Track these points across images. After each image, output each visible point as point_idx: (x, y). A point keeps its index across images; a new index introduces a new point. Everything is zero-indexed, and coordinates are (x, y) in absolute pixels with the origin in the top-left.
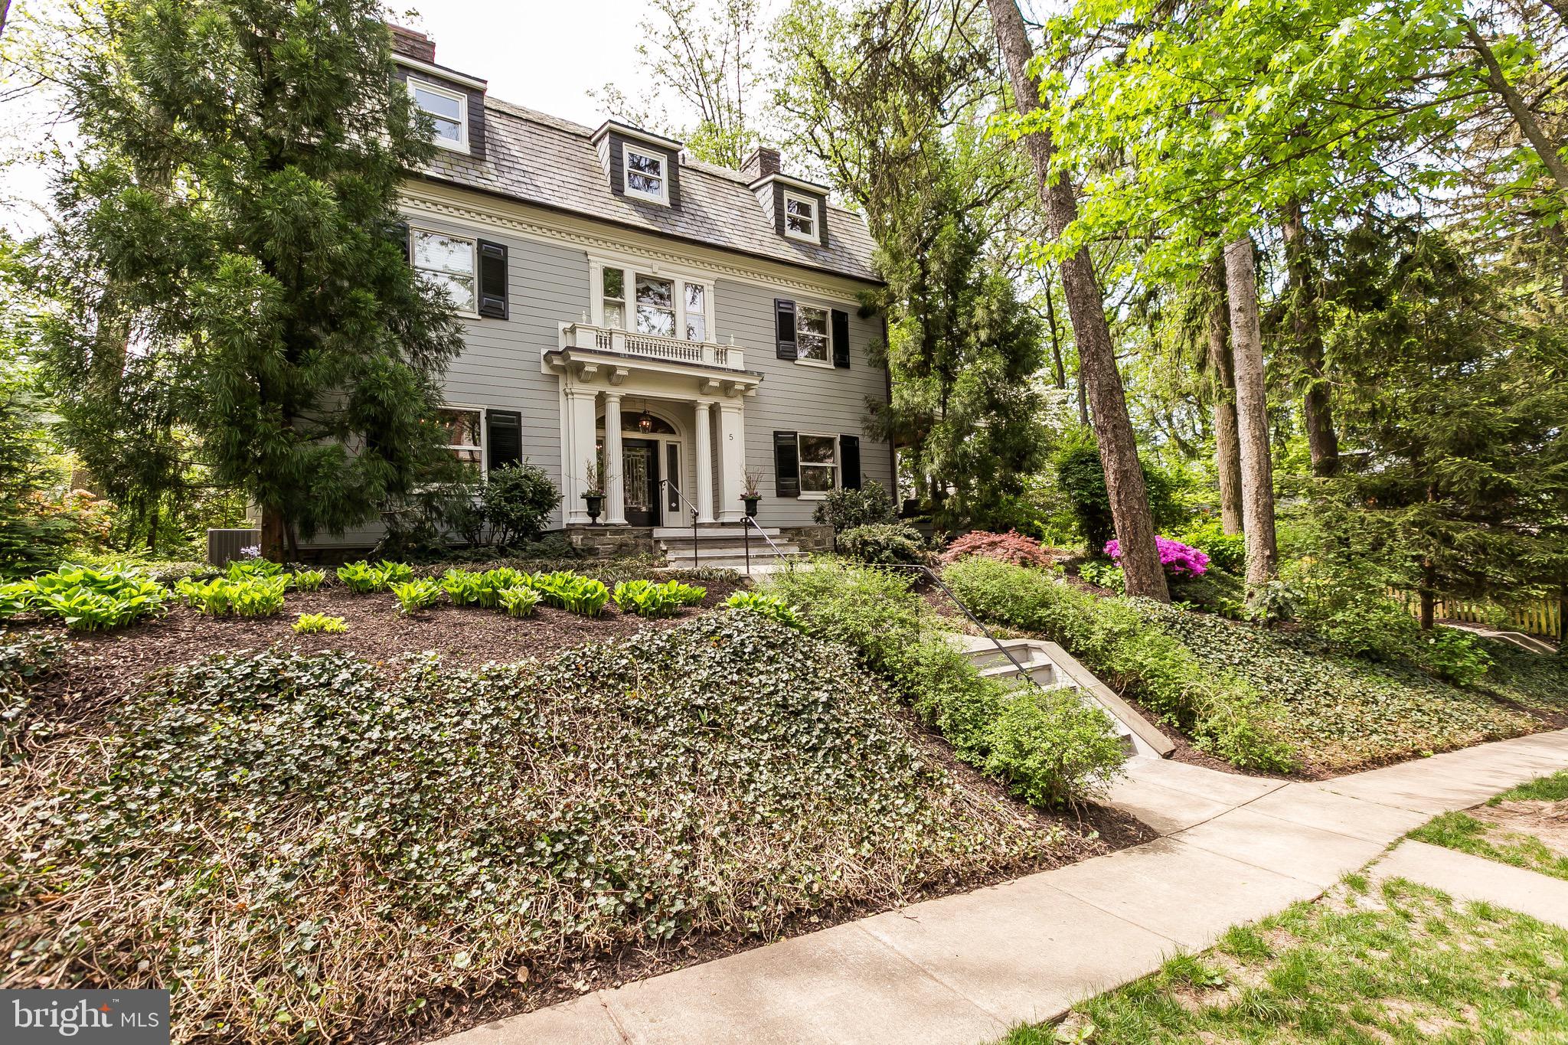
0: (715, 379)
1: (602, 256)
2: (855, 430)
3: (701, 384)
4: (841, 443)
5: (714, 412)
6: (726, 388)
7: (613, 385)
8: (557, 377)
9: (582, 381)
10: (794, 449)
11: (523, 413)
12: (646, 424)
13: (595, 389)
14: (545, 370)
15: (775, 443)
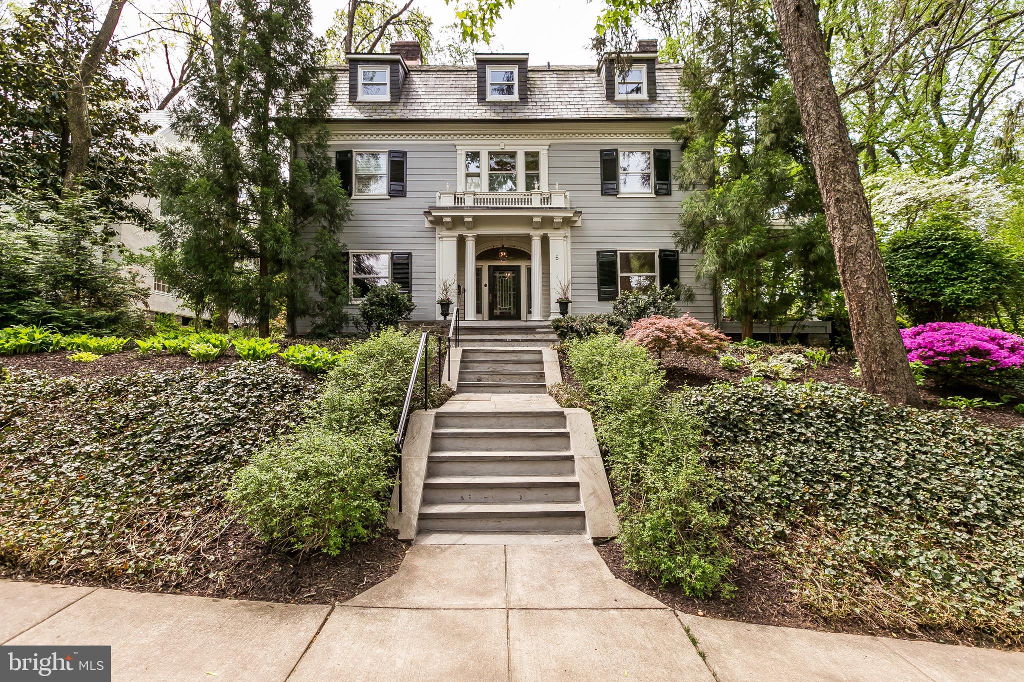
0: (537, 216)
1: (465, 145)
2: (670, 244)
3: (528, 221)
4: (660, 256)
5: (545, 241)
6: (547, 222)
7: (468, 229)
8: (435, 228)
9: (448, 229)
10: (614, 263)
11: (414, 253)
12: (503, 254)
13: (456, 233)
14: (427, 224)
15: (598, 260)
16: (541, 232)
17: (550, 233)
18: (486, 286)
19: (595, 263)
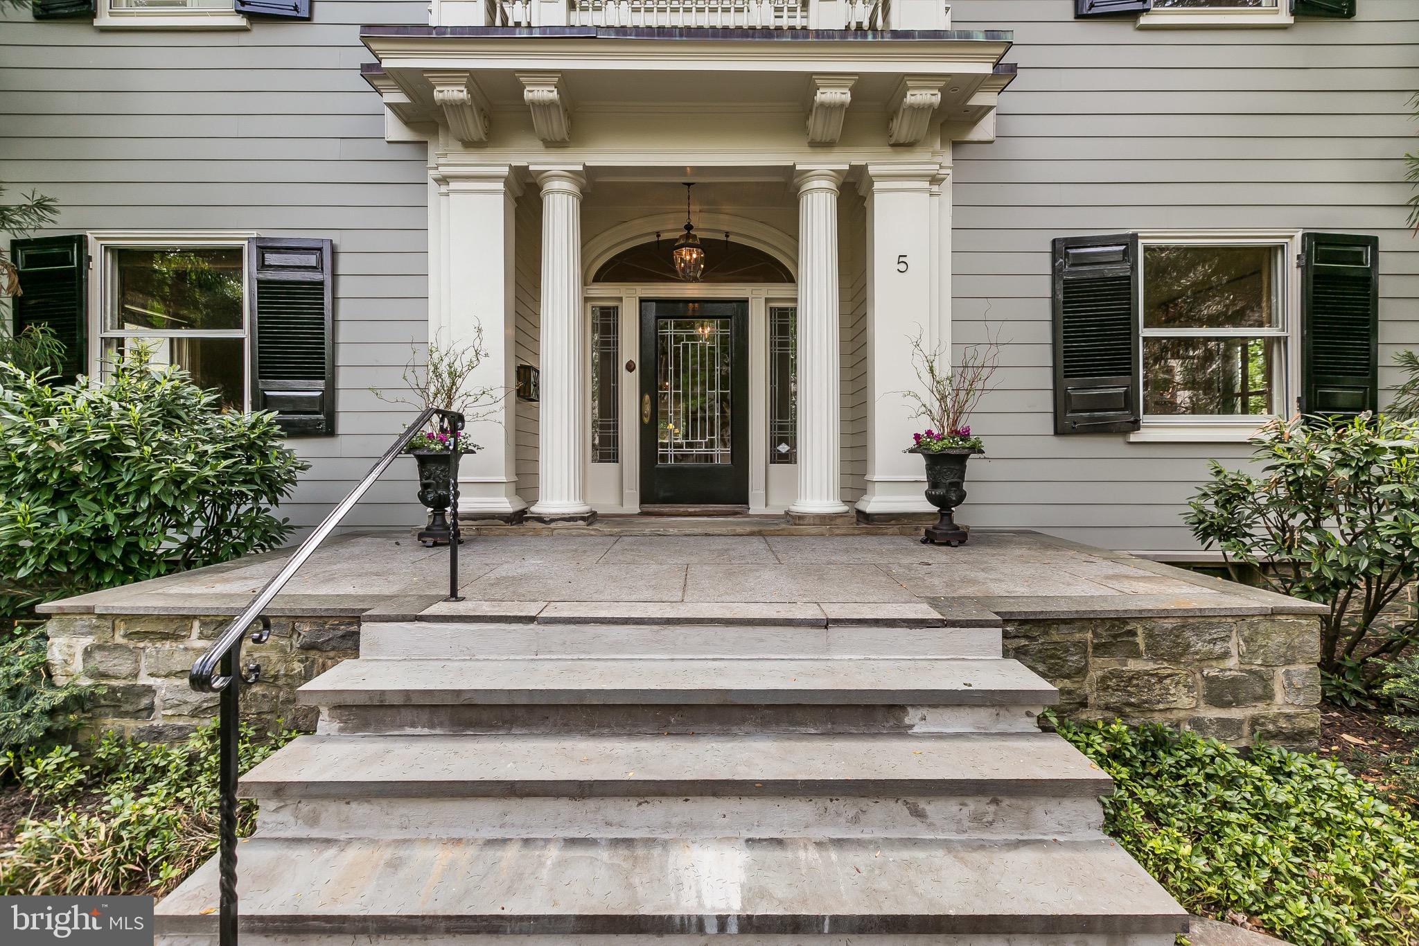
4: (1303, 259)
5: (855, 197)
7: (552, 144)
8: (423, 145)
9: (470, 144)
10: (1124, 286)
11: (344, 242)
12: (689, 255)
13: (500, 162)
14: (394, 129)
15: (1056, 272)
16: (841, 160)
17: (878, 163)
18: (630, 367)
19: (1044, 286)
